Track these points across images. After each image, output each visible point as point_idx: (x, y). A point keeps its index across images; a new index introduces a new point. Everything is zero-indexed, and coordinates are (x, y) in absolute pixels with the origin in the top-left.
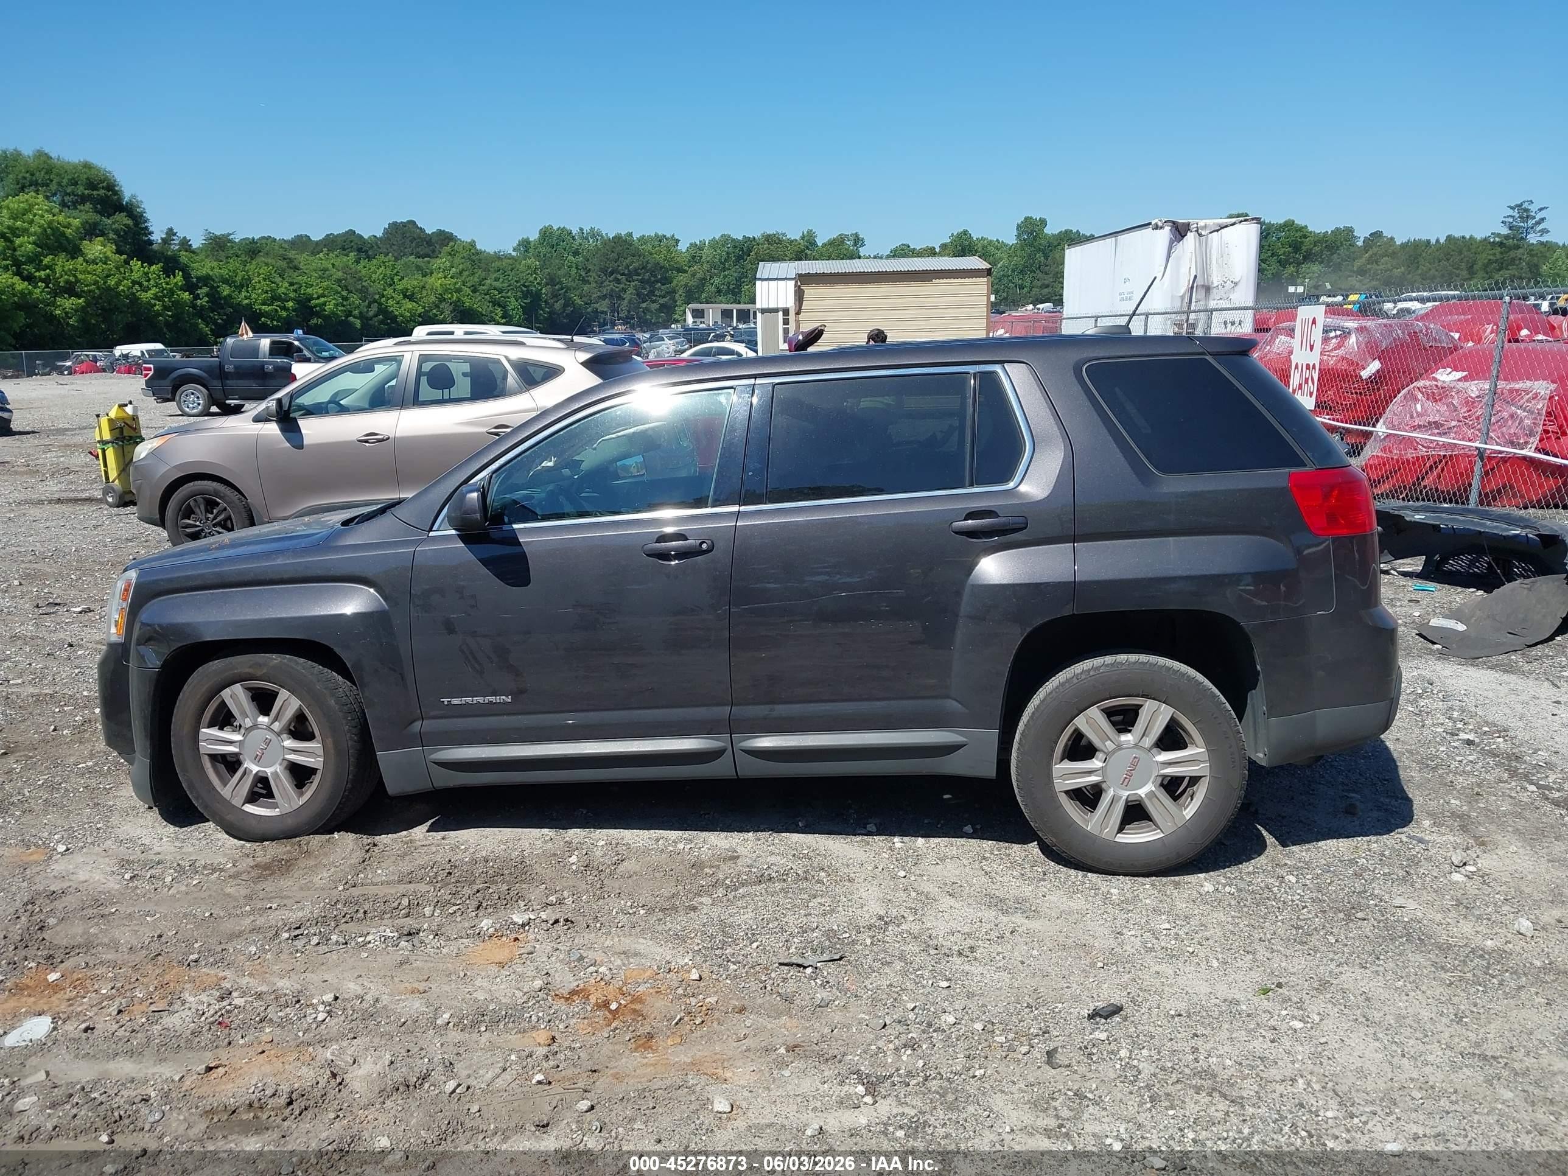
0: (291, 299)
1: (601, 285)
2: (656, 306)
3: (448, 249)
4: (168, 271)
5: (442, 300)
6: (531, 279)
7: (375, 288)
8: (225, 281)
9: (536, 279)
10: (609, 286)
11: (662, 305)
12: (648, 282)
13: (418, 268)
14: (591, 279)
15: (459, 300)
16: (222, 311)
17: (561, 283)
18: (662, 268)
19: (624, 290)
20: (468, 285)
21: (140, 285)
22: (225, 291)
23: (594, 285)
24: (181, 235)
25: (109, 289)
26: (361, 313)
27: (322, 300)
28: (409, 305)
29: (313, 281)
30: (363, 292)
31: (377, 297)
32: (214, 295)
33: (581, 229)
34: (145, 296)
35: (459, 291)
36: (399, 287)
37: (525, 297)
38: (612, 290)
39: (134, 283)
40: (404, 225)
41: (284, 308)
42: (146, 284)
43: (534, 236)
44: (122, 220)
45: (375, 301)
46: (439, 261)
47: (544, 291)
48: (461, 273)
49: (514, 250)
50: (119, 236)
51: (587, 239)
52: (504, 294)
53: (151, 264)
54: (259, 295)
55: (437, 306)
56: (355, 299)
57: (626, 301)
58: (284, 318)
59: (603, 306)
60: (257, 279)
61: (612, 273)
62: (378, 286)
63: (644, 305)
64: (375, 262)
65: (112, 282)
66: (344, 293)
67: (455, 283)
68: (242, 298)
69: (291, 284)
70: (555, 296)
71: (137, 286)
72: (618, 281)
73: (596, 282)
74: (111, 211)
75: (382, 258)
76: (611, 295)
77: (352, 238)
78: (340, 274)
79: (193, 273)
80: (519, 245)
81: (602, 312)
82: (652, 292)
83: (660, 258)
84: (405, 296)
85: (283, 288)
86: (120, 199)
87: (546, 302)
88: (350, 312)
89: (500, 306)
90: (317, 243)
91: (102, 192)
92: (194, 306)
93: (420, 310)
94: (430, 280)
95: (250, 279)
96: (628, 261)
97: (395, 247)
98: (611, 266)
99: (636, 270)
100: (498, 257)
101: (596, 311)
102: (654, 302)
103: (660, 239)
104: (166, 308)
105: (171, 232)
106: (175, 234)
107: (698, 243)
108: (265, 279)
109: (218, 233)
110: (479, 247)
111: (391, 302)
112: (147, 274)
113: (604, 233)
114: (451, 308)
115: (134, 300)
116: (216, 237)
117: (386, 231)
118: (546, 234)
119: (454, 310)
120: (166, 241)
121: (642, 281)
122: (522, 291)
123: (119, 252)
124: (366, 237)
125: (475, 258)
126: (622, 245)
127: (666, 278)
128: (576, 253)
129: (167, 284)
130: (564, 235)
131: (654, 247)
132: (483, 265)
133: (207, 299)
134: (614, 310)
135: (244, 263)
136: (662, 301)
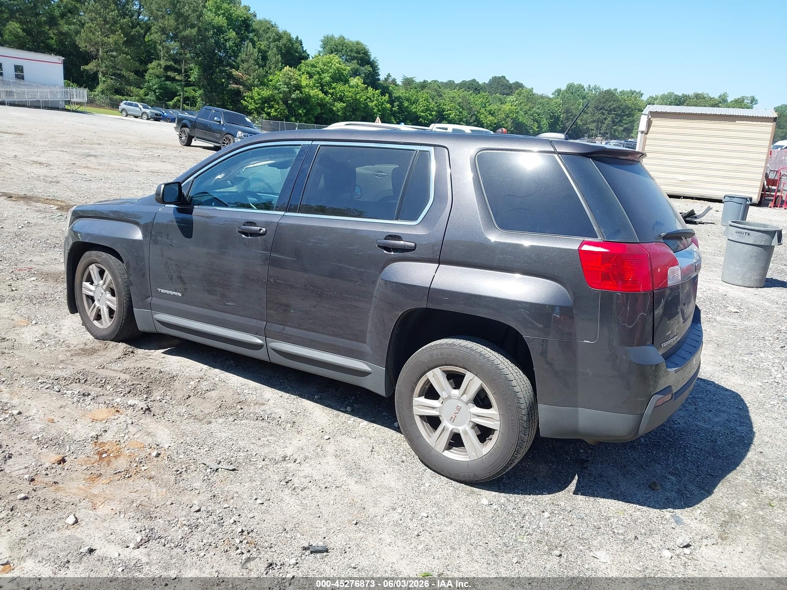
0: (435, 111)
1: (593, 115)
2: (622, 128)
3: (518, 91)
4: (383, 94)
5: (508, 116)
6: (556, 109)
7: (476, 108)
8: (407, 100)
9: (559, 109)
10: (598, 116)
11: (625, 128)
12: (620, 115)
13: (500, 100)
14: (589, 112)
15: (517, 117)
16: (403, 114)
17: (572, 112)
18: (629, 108)
19: (605, 119)
20: (523, 110)
21: (370, 99)
22: (406, 104)
23: (590, 115)
24: (393, 77)
25: (356, 100)
26: (467, 120)
27: (449, 112)
28: (491, 118)
29: (447, 103)
30: (470, 109)
31: (476, 113)
32: (400, 106)
33: (590, 86)
34: (370, 104)
35: (517, 113)
36: (488, 109)
37: (551, 118)
38: (599, 118)
39: (368, 98)
40: (500, 78)
41: (431, 115)
42: (372, 99)
43: (564, 88)
44: (368, 68)
45: (475, 115)
46: (511, 97)
47: (562, 116)
48: (521, 104)
49: (552, 94)
50: (366, 76)
51: (592, 90)
52: (540, 116)
53: (376, 90)
54: (421, 107)
55: (505, 120)
56: (465, 113)
57: (605, 125)
58: (430, 120)
59: (592, 126)
60: (421, 100)
61: (601, 109)
62: (478, 107)
63: (615, 127)
64: (479, 95)
65: (358, 97)
66: (461, 110)
67: (516, 109)
68: (413, 108)
69: (436, 103)
70: (567, 119)
71: (369, 100)
72: (603, 114)
73: (591, 113)
74: (364, 64)
75: (483, 94)
76: (598, 121)
77: (474, 83)
78: (461, 100)
79: (393, 95)
80: (555, 92)
81: (592, 130)
82: (621, 121)
83: (629, 103)
84: (490, 113)
85: (433, 104)
86: (369, 58)
87: (562, 122)
88: (462, 119)
89: (537, 122)
90: (457, 84)
91: (361, 55)
92: (391, 110)
93: (496, 121)
94: (504, 106)
95: (418, 100)
96: (610, 104)
97: (493, 89)
98: (601, 105)
99: (614, 109)
100: (542, 97)
101: (588, 129)
102: (621, 126)
103: (632, 93)
104: (379, 111)
105: (389, 75)
106: (390, 76)
107: (654, 96)
108: (425, 100)
109: (408, 77)
110: (534, 91)
111: (482, 116)
112: (374, 94)
113: (601, 88)
114: (512, 121)
115: (366, 105)
116: (407, 79)
117: (490, 81)
118: (570, 87)
119: (513, 122)
120: (386, 79)
121: (616, 115)
122: (550, 115)
123: (364, 83)
124: (480, 83)
125: (531, 97)
126: (609, 95)
127: (630, 114)
128: (584, 98)
129: (381, 99)
130: (581, 87)
131: (628, 97)
132: (533, 101)
133: (397, 107)
134: (598, 128)
135: (417, 92)
136: (625, 126)
